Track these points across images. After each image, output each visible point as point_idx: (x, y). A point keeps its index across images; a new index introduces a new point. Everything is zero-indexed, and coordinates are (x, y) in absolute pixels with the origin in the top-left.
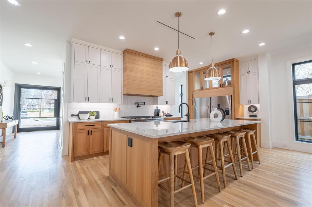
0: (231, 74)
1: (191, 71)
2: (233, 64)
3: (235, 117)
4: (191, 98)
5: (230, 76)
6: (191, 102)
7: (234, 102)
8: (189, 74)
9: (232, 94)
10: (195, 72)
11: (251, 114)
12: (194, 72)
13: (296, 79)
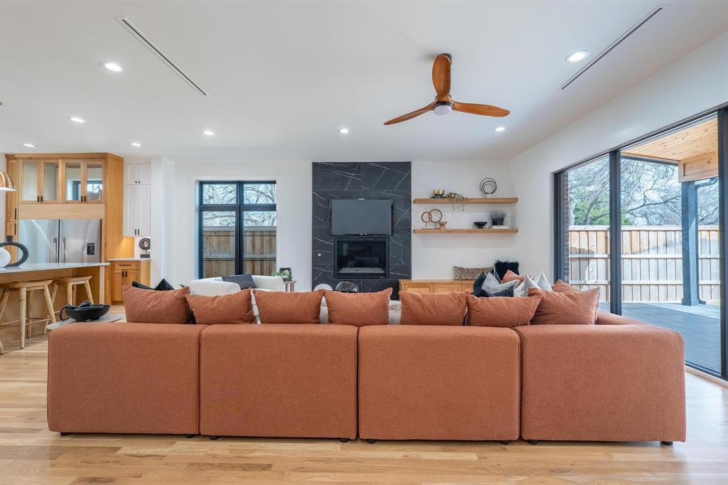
0: (101, 180)
1: (14, 155)
2: (106, 163)
3: (105, 259)
4: (13, 220)
5: (100, 182)
6: (13, 227)
7: (106, 232)
8: (7, 161)
9: (103, 217)
10: (24, 159)
11: (144, 252)
12: (20, 158)
13: (205, 203)
